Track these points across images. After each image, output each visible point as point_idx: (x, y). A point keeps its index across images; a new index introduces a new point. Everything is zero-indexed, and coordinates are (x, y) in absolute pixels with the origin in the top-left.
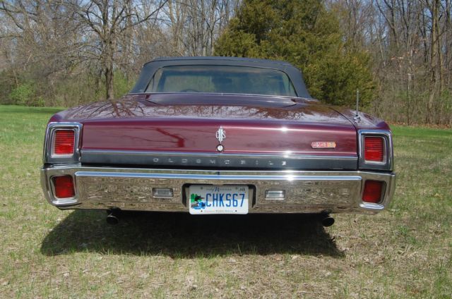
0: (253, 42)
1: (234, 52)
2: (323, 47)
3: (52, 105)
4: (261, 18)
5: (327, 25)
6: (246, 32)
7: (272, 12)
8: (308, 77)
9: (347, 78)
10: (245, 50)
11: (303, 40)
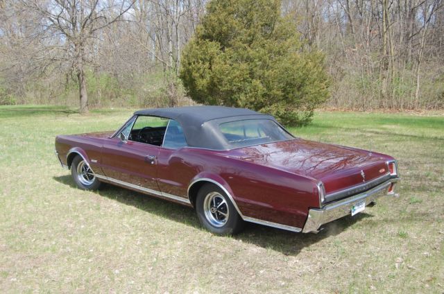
0: (218, 51)
1: (201, 59)
2: (281, 52)
3: (23, 102)
4: (224, 28)
5: (284, 31)
6: (211, 41)
7: (234, 21)
8: (269, 82)
9: (304, 80)
10: (211, 58)
11: (263, 46)
